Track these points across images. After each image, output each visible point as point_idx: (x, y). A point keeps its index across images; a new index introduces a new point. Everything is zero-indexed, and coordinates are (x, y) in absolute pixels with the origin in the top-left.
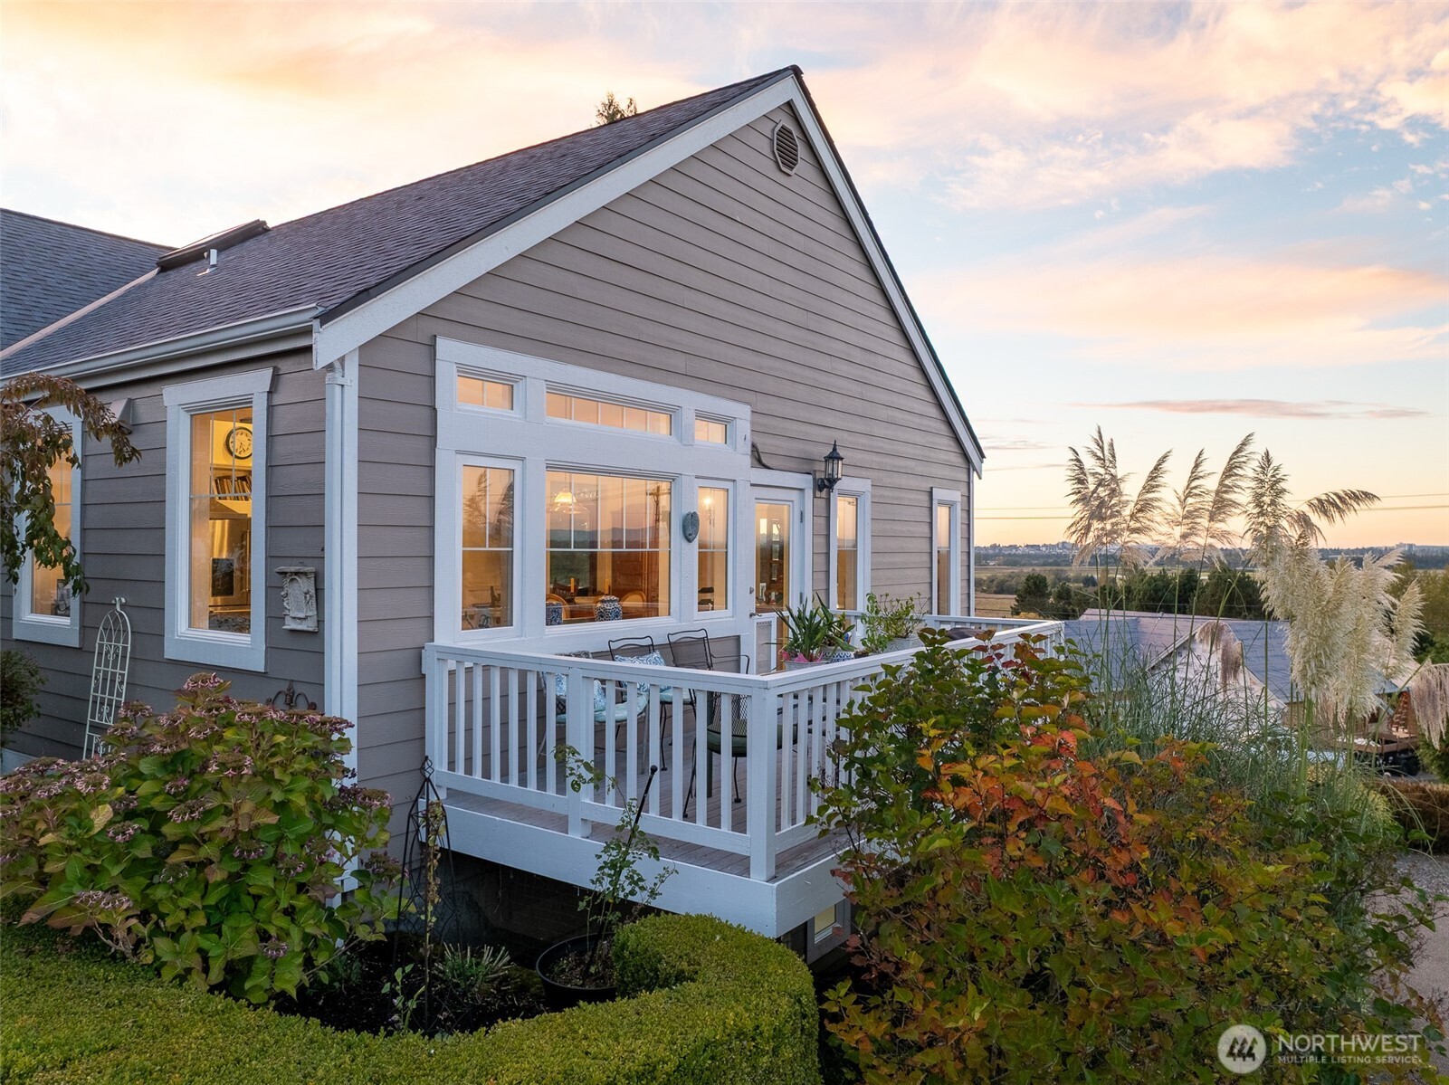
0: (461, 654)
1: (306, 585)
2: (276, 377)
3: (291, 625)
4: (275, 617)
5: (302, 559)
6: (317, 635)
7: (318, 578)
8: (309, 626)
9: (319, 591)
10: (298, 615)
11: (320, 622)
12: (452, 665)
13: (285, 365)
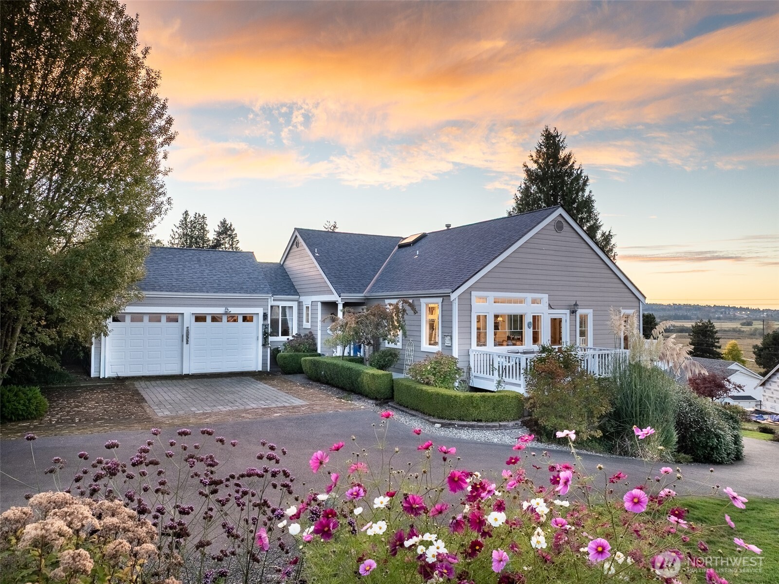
0: (476, 351)
1: (449, 338)
2: (443, 299)
3: (446, 345)
4: (443, 343)
5: (448, 333)
6: (451, 346)
7: (451, 337)
8: (450, 345)
9: (451, 339)
10: (448, 343)
11: (452, 344)
12: (474, 353)
13: (445, 298)
